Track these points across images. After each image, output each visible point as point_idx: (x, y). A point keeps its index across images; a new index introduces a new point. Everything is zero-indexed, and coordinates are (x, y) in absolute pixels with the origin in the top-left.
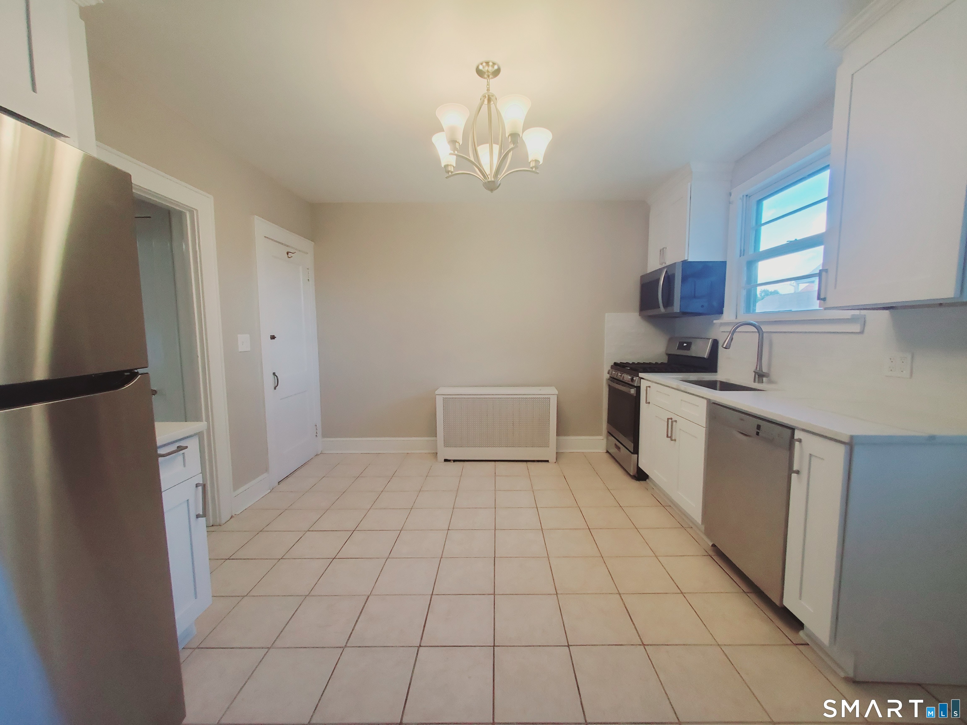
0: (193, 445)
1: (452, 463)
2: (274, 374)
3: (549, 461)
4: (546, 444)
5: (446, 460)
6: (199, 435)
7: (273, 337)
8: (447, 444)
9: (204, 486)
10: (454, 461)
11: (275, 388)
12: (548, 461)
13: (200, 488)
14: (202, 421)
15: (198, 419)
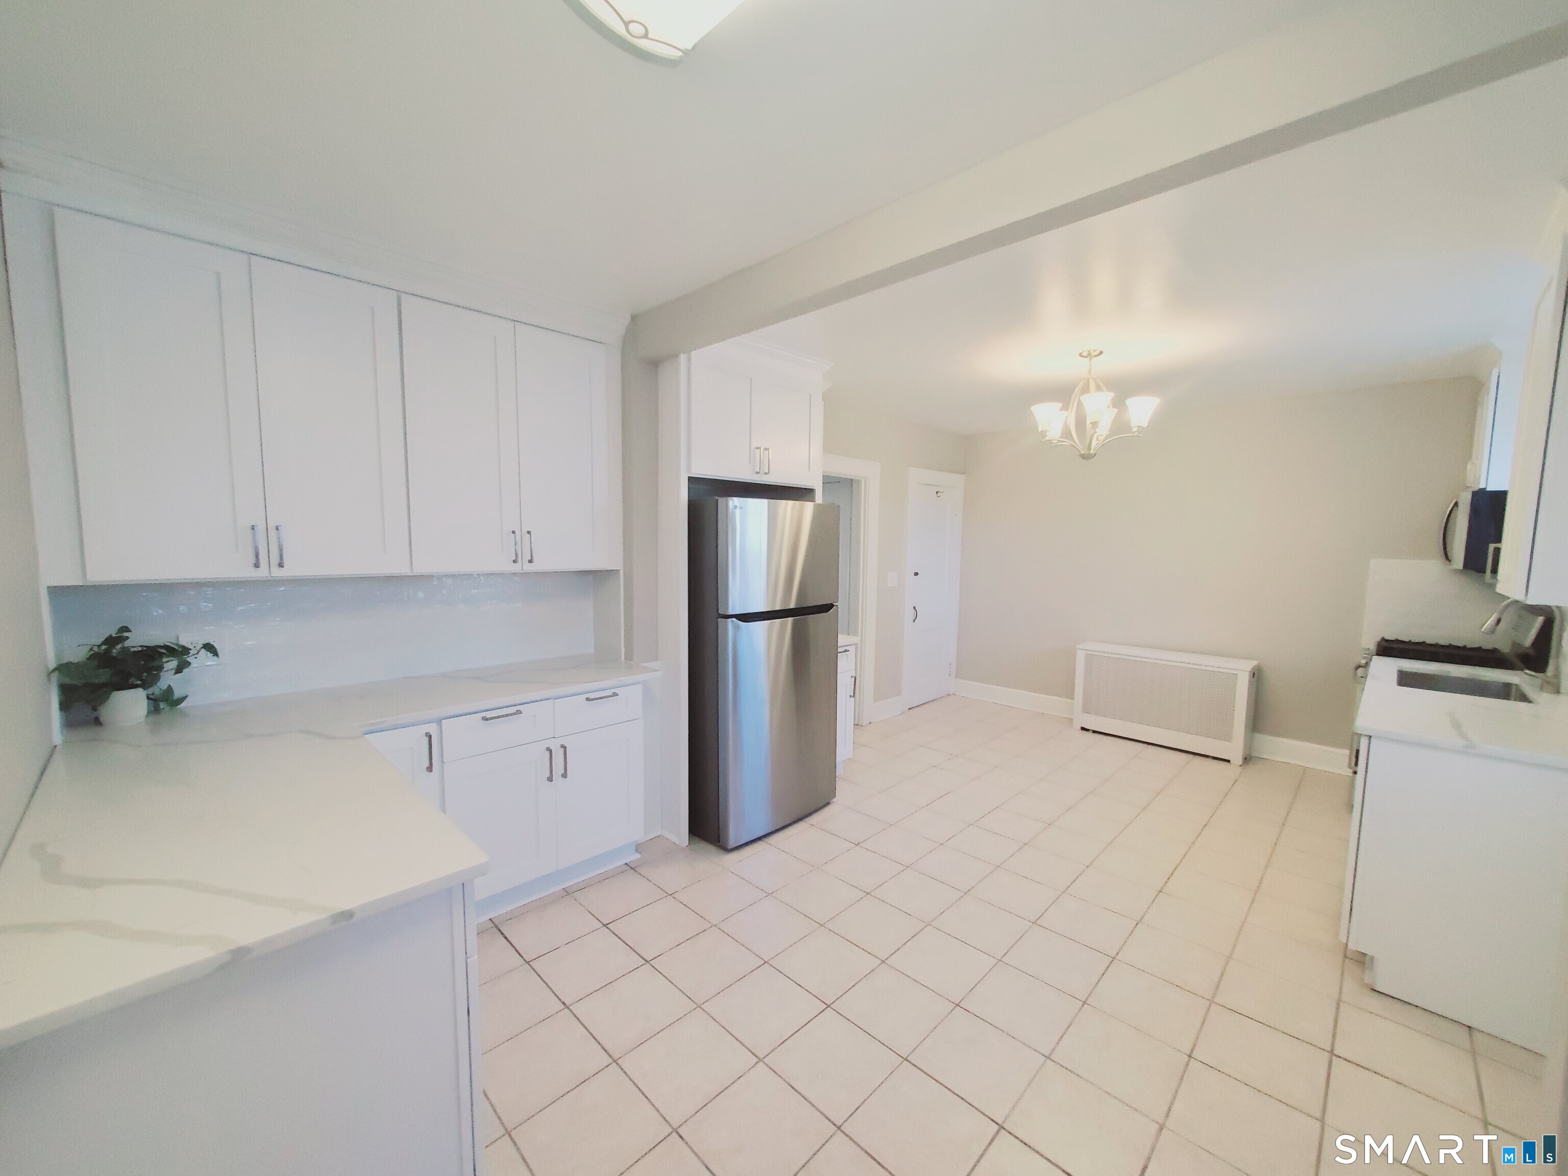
0: (852, 649)
1: (1090, 734)
2: (914, 608)
3: (1231, 762)
4: (1228, 738)
5: (1083, 729)
6: (856, 645)
7: (916, 574)
8: (1086, 710)
9: (855, 678)
10: (1094, 732)
11: (914, 621)
12: (1229, 761)
13: (853, 678)
14: (858, 636)
15: (855, 634)
